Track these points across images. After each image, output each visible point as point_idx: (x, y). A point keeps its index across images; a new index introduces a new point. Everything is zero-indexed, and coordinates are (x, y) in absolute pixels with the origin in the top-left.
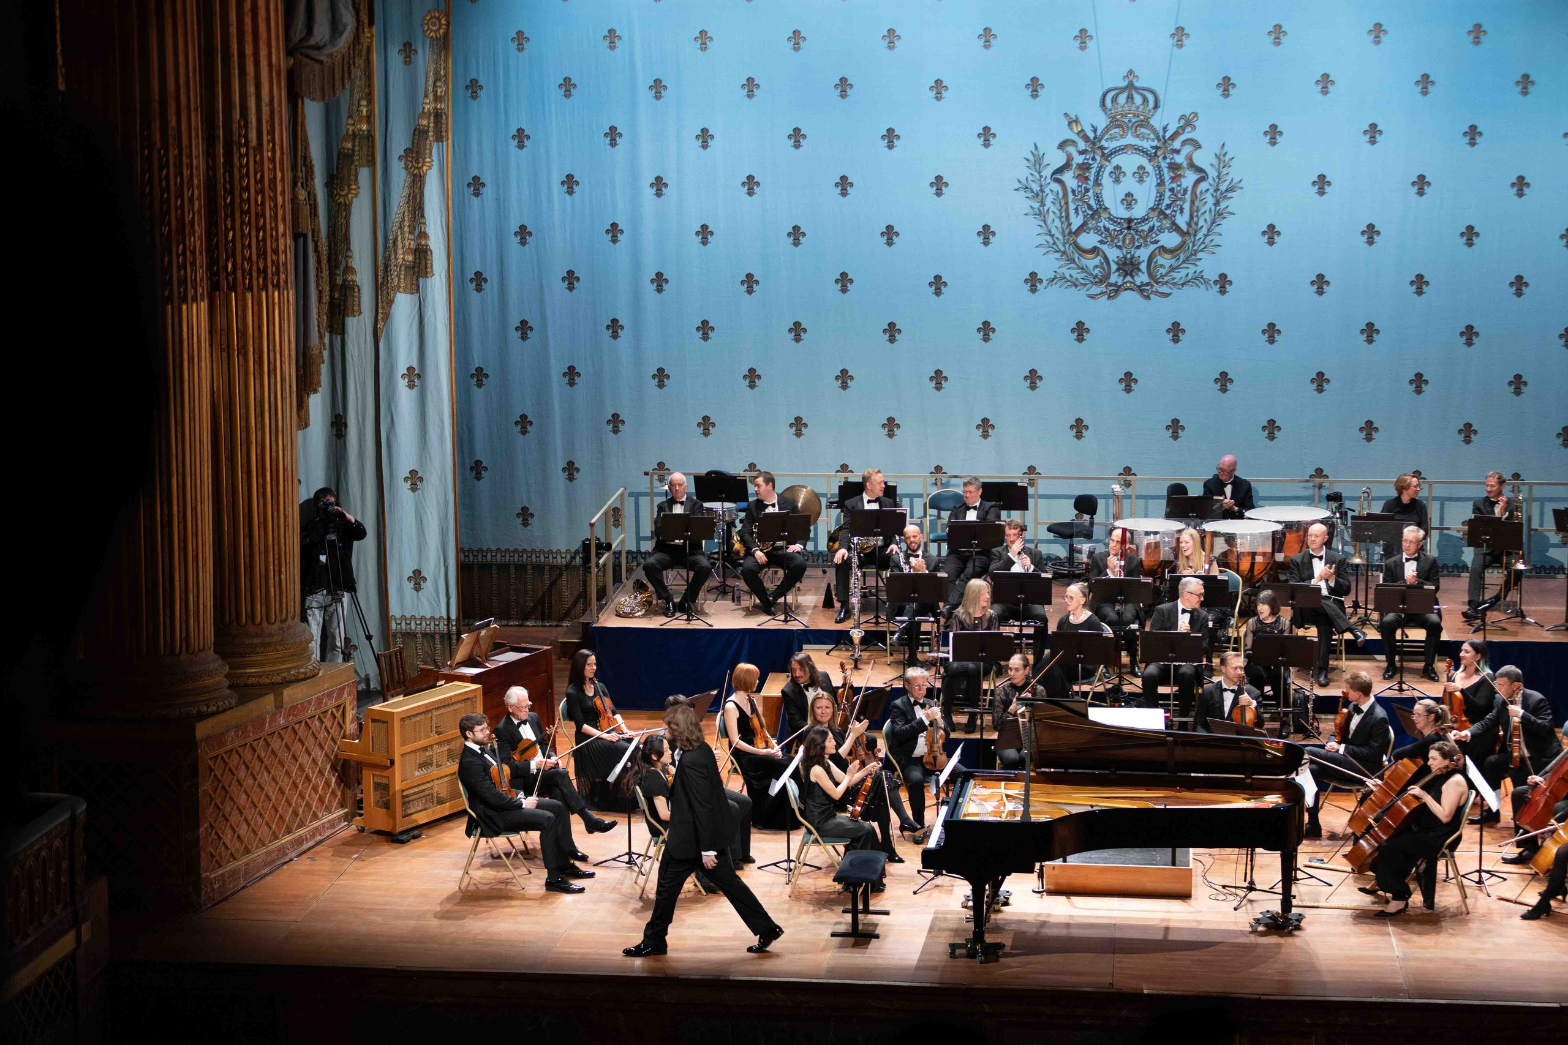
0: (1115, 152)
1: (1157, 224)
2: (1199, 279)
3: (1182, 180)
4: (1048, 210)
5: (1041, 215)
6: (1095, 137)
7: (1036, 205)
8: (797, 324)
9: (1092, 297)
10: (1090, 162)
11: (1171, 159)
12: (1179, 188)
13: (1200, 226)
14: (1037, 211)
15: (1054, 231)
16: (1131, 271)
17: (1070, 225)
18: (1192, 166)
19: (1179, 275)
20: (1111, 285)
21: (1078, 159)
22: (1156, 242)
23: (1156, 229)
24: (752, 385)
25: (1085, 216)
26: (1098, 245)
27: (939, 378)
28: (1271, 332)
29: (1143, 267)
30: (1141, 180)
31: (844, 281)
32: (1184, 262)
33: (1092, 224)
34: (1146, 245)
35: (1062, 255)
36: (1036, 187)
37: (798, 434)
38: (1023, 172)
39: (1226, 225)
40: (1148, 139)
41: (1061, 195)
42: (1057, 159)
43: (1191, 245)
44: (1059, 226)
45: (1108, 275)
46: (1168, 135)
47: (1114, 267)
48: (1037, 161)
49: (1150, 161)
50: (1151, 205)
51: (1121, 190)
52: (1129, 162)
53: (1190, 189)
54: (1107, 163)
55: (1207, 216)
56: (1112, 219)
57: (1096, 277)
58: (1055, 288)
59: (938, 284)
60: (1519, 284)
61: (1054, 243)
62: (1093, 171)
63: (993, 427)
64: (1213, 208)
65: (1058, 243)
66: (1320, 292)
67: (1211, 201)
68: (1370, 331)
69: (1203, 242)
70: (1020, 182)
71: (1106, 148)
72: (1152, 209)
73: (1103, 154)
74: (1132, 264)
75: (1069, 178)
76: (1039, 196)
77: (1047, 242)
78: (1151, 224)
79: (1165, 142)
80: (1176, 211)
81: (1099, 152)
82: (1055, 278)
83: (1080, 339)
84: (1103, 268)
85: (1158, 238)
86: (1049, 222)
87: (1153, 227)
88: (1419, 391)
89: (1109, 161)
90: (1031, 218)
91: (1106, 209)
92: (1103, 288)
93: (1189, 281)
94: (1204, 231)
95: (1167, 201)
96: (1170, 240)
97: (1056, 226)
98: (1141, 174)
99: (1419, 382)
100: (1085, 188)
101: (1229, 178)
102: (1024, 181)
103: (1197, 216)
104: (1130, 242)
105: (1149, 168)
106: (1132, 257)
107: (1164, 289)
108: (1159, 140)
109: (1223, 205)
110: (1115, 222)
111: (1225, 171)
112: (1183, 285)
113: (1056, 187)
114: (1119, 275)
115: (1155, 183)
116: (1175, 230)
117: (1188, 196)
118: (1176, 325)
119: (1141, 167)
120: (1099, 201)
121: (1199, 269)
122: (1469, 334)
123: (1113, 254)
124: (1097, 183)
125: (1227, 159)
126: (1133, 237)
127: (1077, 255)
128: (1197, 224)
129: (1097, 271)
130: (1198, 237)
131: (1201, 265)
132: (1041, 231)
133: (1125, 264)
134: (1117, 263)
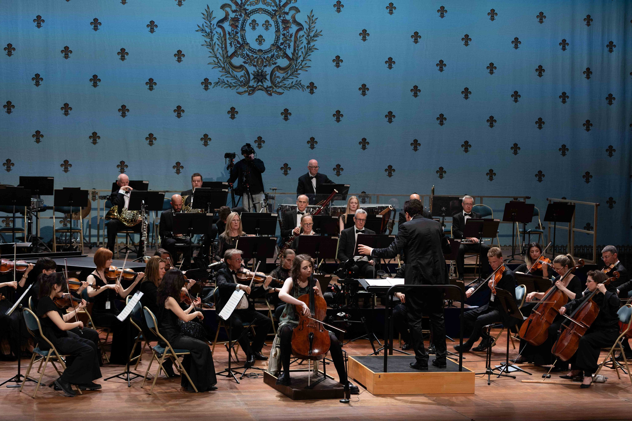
0: (253, 12)
1: (276, 53)
2: (299, 85)
3: (289, 29)
4: (215, 43)
5: (211, 45)
6: (242, 3)
7: (208, 40)
8: (66, 105)
9: (239, 93)
10: (239, 17)
11: (283, 17)
12: (288, 34)
13: (299, 55)
14: (209, 43)
15: (218, 55)
16: (262, 80)
17: (227, 52)
18: (295, 22)
19: (288, 83)
20: (250, 87)
21: (232, 15)
22: (275, 63)
23: (275, 56)
24: (38, 141)
25: (236, 48)
26: (243, 64)
27: (151, 138)
28: (338, 115)
29: (268, 77)
30: (267, 29)
31: (95, 80)
32: (290, 75)
33: (239, 52)
34: (270, 65)
35: (222, 69)
36: (208, 30)
37: (66, 170)
38: (201, 21)
39: (313, 55)
40: (271, 6)
41: (222, 35)
42: (220, 15)
43: (294, 66)
44: (221, 52)
45: (249, 81)
46: (282, 4)
47: (252, 77)
48: (209, 15)
49: (272, 18)
50: (273, 42)
51: (256, 34)
52: (261, 18)
53: (294, 35)
54: (248, 18)
55: (303, 50)
56: (251, 50)
57: (242, 82)
58: (219, 88)
59: (151, 83)
60: (466, 92)
61: (218, 62)
62: (240, 22)
63: (182, 167)
64: (306, 46)
65: (220, 62)
66: (364, 94)
67: (305, 42)
68: (390, 116)
69: (301, 65)
70: (199, 26)
71: (248, 10)
72: (273, 45)
73: (246, 13)
74: (262, 75)
75: (227, 25)
76: (210, 35)
77: (214, 61)
78: (273, 53)
79: (280, 8)
80: (286, 47)
81: (244, 12)
82: (219, 82)
83: (233, 117)
84: (246, 77)
85: (276, 61)
86: (215, 50)
87: (274, 55)
88: (416, 149)
89: (249, 17)
90: (205, 48)
91: (248, 44)
92: (245, 89)
93: (293, 86)
94: (302, 58)
95: (281, 41)
96: (283, 62)
97: (219, 52)
98: (267, 25)
99: (416, 144)
100: (236, 32)
101: (315, 29)
102: (201, 26)
103: (298, 50)
104: (261, 63)
105: (272, 22)
106: (262, 71)
107: (280, 90)
108: (277, 7)
109: (312, 44)
110: (253, 51)
111: (313, 25)
112: (290, 88)
113: (219, 30)
114: (255, 82)
115: (275, 31)
116: (286, 57)
117: (293, 39)
118: (286, 110)
119: (267, 21)
120: (243, 39)
121: (299, 79)
122: (441, 119)
123: (252, 69)
124: (243, 29)
125: (314, 18)
126: (263, 61)
127: (231, 70)
128: (297, 54)
129: (242, 79)
130: (298, 61)
131: (300, 77)
132: (211, 55)
133: (258, 75)
134: (253, 75)
